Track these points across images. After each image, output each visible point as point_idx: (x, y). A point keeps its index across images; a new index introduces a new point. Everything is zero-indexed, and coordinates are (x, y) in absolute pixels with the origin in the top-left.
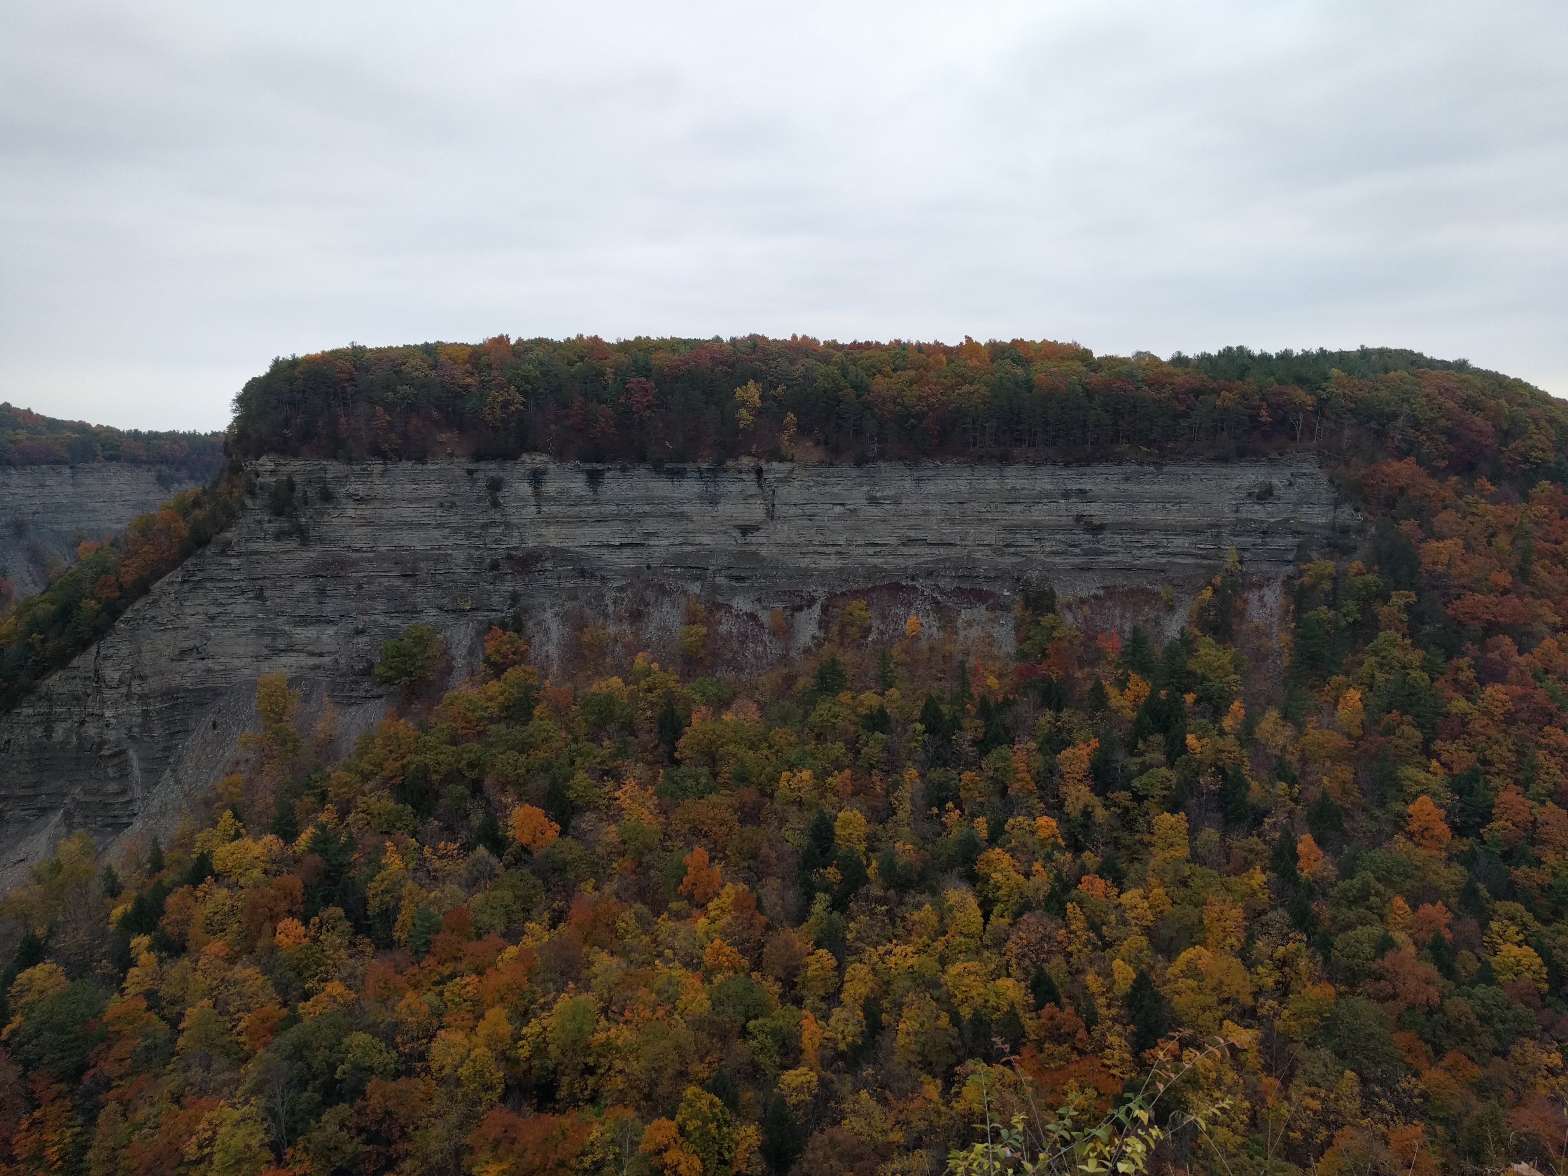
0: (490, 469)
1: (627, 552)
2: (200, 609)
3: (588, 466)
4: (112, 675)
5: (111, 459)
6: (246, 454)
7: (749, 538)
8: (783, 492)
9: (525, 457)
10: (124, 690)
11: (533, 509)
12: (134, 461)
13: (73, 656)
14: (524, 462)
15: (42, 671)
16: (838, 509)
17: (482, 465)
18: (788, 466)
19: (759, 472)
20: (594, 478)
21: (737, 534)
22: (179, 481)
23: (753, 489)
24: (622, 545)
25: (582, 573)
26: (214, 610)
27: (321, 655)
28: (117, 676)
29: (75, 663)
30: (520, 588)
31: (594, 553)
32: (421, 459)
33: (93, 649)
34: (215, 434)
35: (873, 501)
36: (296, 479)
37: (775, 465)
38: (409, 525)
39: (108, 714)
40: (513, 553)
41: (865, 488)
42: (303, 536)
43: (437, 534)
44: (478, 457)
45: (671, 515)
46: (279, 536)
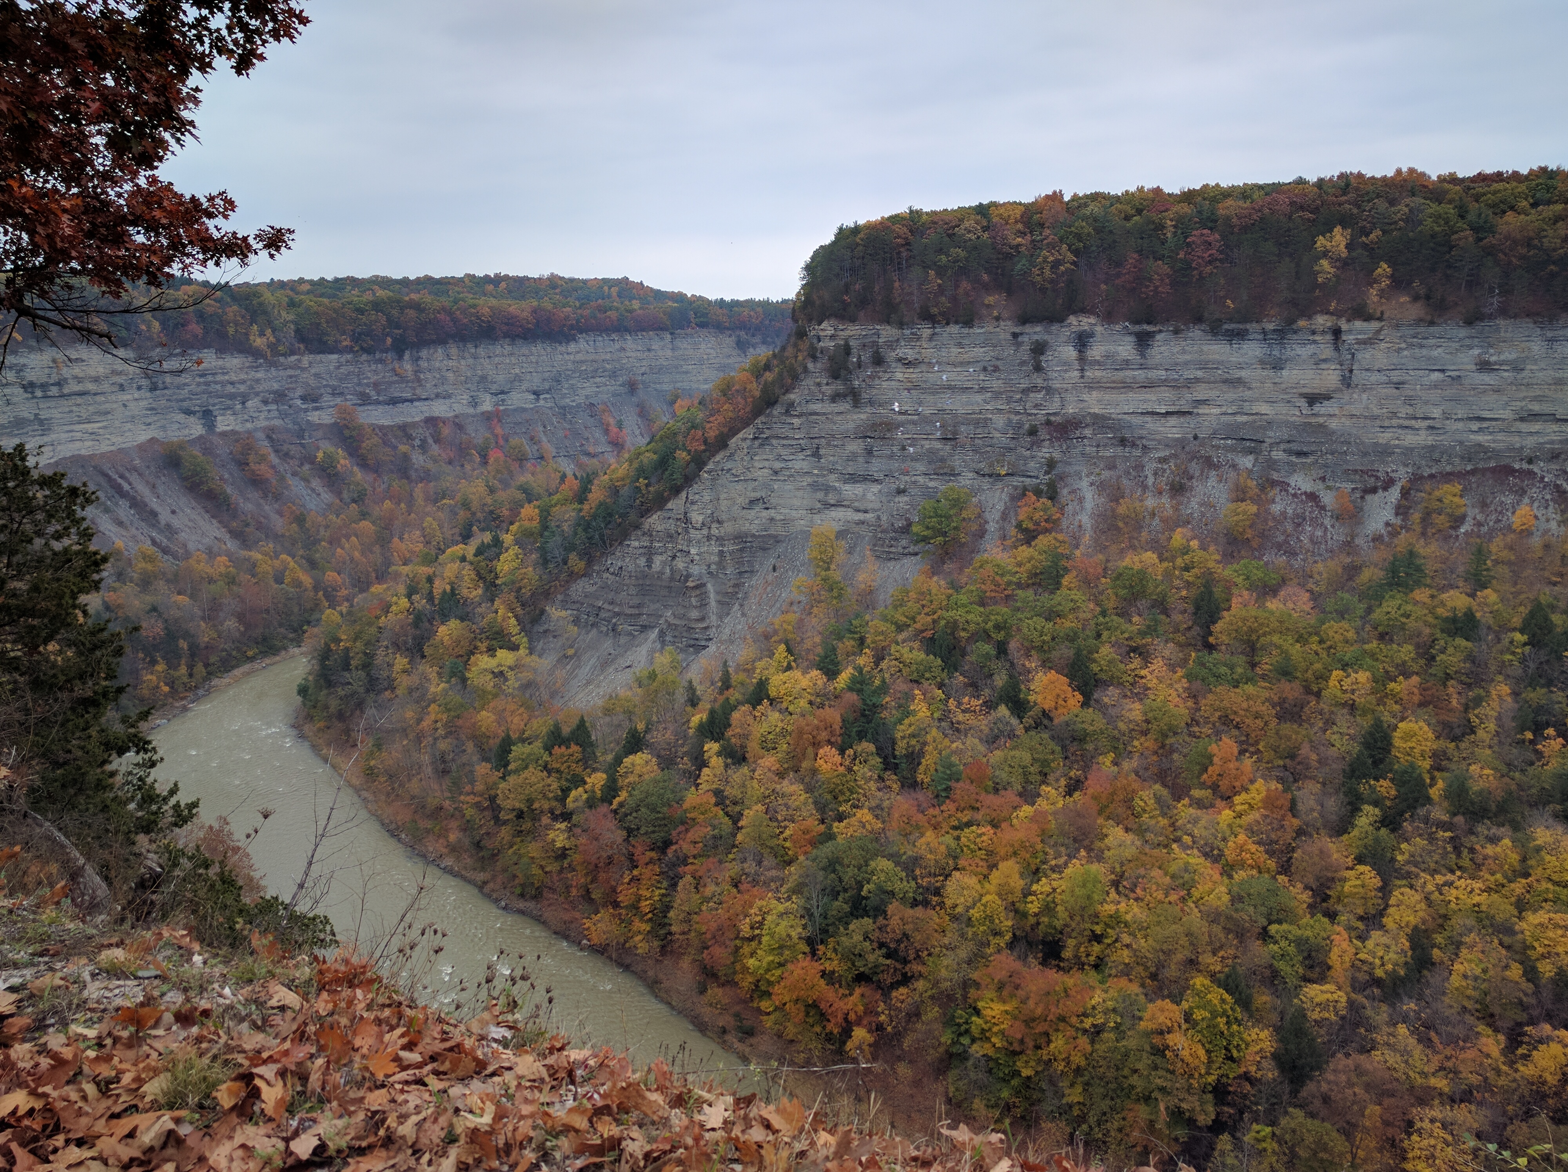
0: (1035, 332)
1: (1173, 421)
2: (766, 464)
3: (1137, 328)
4: (697, 518)
5: (702, 325)
6: (810, 320)
7: (1317, 408)
8: (1365, 356)
9: (1072, 319)
10: (705, 532)
11: (1077, 374)
12: (720, 328)
13: (667, 500)
14: (1070, 324)
15: (645, 513)
16: (1436, 376)
17: (1028, 328)
18: (1375, 325)
19: (1337, 333)
20: (1143, 341)
21: (1303, 403)
22: (754, 346)
23: (1327, 351)
24: (1168, 413)
25: (1123, 442)
26: (778, 465)
27: (866, 512)
28: (700, 519)
29: (670, 505)
30: (1057, 455)
31: (1136, 420)
32: (968, 323)
33: (683, 495)
34: (784, 302)
35: (1484, 366)
36: (852, 343)
37: (1358, 324)
38: (951, 388)
39: (693, 551)
40: (1052, 418)
41: (1476, 352)
42: (855, 397)
43: (979, 398)
44: (1024, 320)
45: (1225, 381)
46: (835, 398)
